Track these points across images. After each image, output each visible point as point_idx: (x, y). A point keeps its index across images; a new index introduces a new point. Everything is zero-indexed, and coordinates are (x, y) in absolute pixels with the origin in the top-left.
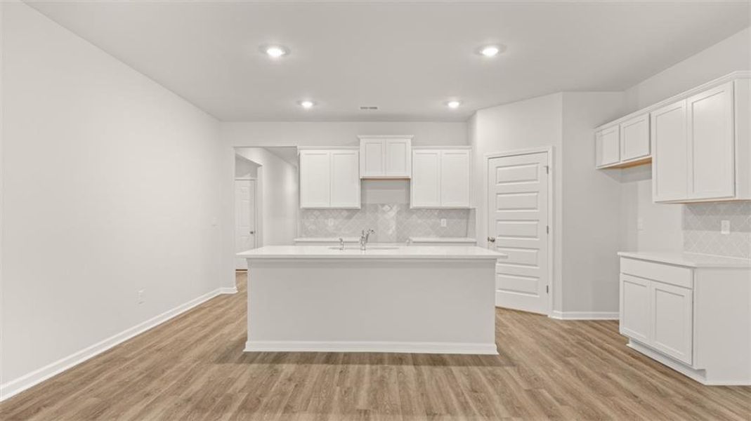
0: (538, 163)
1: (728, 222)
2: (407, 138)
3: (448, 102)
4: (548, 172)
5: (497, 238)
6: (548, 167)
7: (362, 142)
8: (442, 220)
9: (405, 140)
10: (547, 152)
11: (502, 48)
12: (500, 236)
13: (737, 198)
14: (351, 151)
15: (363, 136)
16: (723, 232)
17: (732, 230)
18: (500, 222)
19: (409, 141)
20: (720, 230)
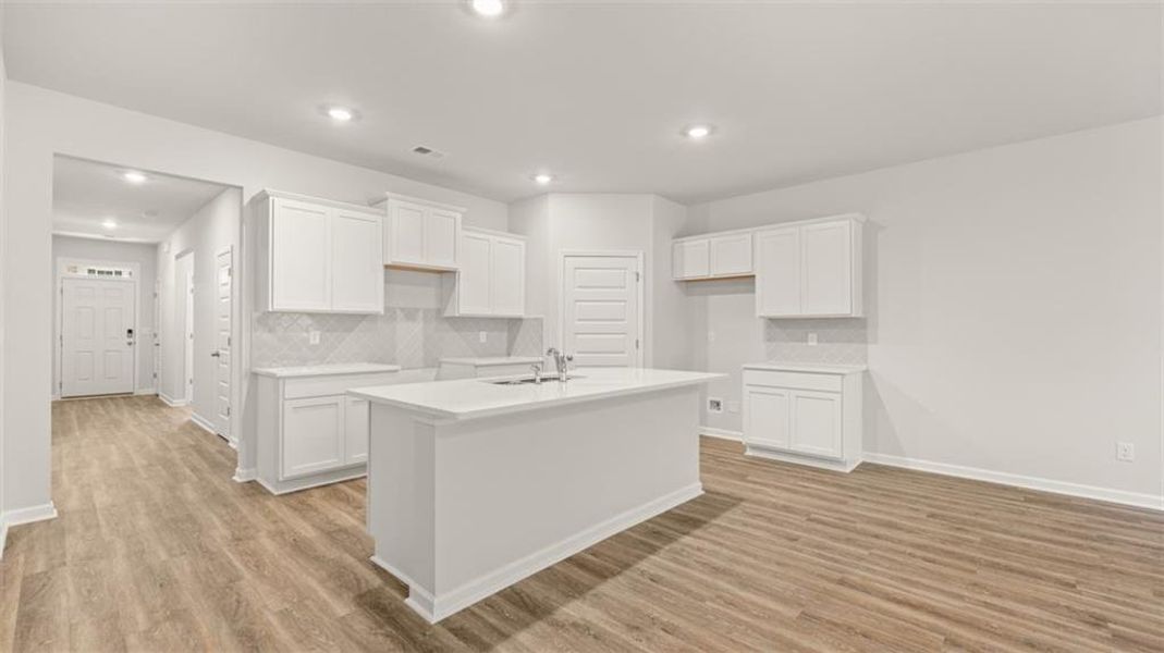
0: (625, 269)
1: (815, 336)
2: (457, 211)
3: (536, 175)
4: (638, 280)
5: (575, 355)
6: (638, 275)
7: (393, 203)
8: (481, 333)
9: (453, 214)
10: (635, 257)
11: (713, 130)
12: (579, 352)
13: (853, 315)
14: (373, 217)
15: (393, 195)
16: (810, 344)
17: (819, 341)
18: (580, 336)
19: (459, 216)
20: (806, 341)
